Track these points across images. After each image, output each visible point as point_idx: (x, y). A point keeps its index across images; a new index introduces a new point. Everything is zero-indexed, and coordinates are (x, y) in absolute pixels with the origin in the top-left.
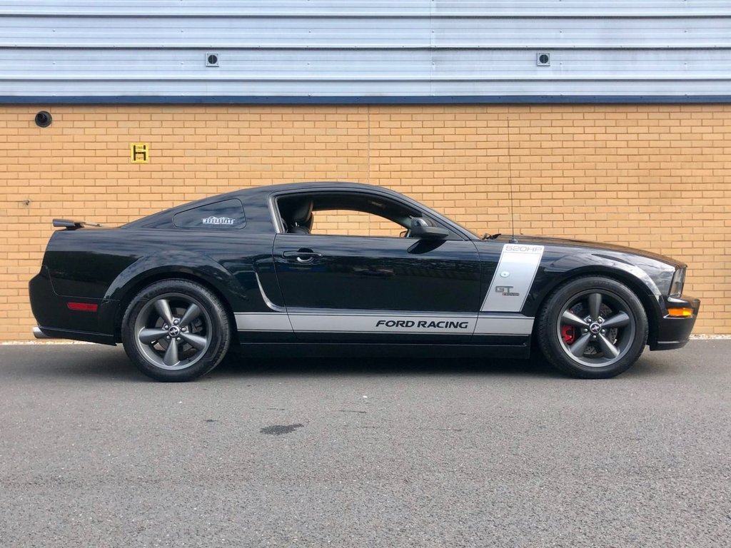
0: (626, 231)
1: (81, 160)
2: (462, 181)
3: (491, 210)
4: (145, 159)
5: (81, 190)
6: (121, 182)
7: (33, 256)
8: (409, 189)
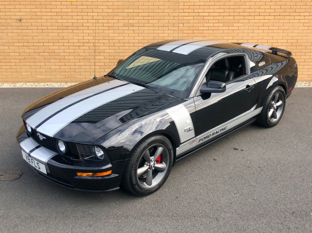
0: (296, 34)
2: (223, 11)
3: (235, 25)
5: (45, 14)
6: (63, 10)
7: (25, 44)
8: (197, 14)
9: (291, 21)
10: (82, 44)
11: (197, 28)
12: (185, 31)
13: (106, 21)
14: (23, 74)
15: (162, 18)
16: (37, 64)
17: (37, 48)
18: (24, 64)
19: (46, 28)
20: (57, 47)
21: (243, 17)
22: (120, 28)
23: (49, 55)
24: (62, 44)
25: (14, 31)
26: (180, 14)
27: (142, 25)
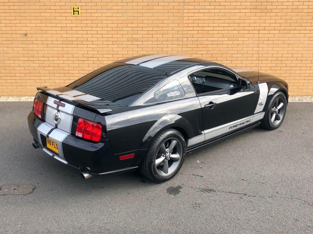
0: (302, 49)
1: (49, 14)
2: (227, 25)
3: (240, 39)
4: (79, 14)
5: (50, 29)
6: (68, 25)
7: (30, 59)
8: (202, 29)
9: (296, 35)
10: (86, 59)
11: (201, 43)
12: (189, 46)
13: (110, 36)
14: (28, 87)
15: (166, 32)
16: (42, 78)
17: (42, 62)
18: (29, 78)
19: (51, 42)
20: (62, 62)
21: (247, 32)
22: (124, 43)
23: (54, 70)
24: (66, 59)
25: (19, 46)
26: (185, 29)
27: (146, 39)
